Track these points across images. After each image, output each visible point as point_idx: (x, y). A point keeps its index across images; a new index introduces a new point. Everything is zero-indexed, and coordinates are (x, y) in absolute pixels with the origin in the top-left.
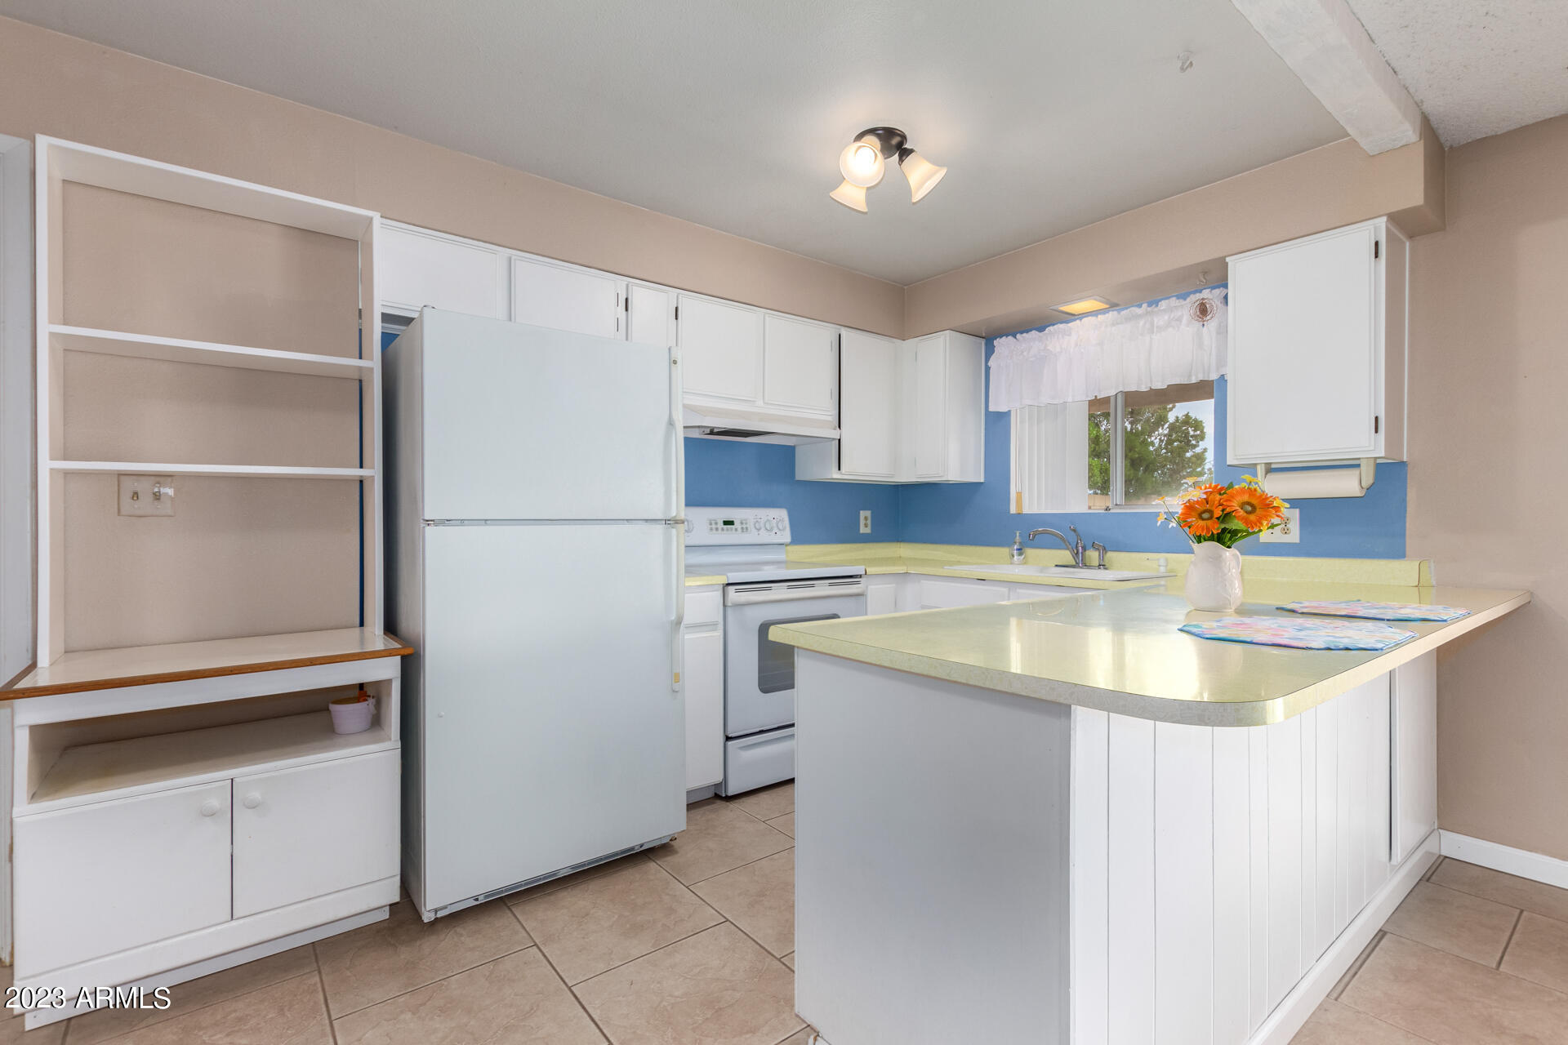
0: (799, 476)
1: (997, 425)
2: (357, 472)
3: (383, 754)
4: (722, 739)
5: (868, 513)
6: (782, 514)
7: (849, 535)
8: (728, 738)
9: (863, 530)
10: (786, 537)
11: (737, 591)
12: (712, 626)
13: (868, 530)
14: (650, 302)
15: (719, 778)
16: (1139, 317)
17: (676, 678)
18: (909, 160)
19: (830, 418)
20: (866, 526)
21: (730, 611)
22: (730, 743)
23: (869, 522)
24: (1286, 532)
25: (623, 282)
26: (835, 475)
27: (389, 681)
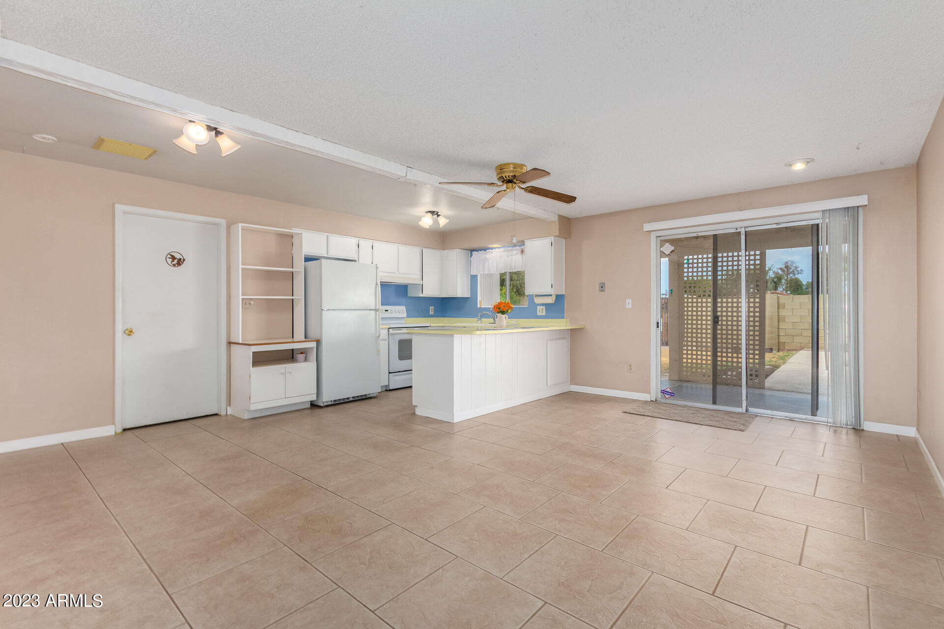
0: (409, 296)
1: (474, 278)
2: (292, 297)
3: (311, 366)
4: (388, 373)
5: (433, 307)
6: (404, 308)
7: (426, 315)
8: (390, 373)
9: (431, 313)
10: (405, 315)
11: (392, 330)
12: (385, 340)
13: (433, 313)
14: (365, 244)
15: (387, 384)
16: (509, 251)
17: (379, 351)
18: (439, 217)
19: (419, 277)
20: (432, 312)
21: (390, 336)
22: (390, 374)
23: (433, 310)
24: (542, 312)
25: (357, 239)
26: (421, 295)
27: (314, 348)
